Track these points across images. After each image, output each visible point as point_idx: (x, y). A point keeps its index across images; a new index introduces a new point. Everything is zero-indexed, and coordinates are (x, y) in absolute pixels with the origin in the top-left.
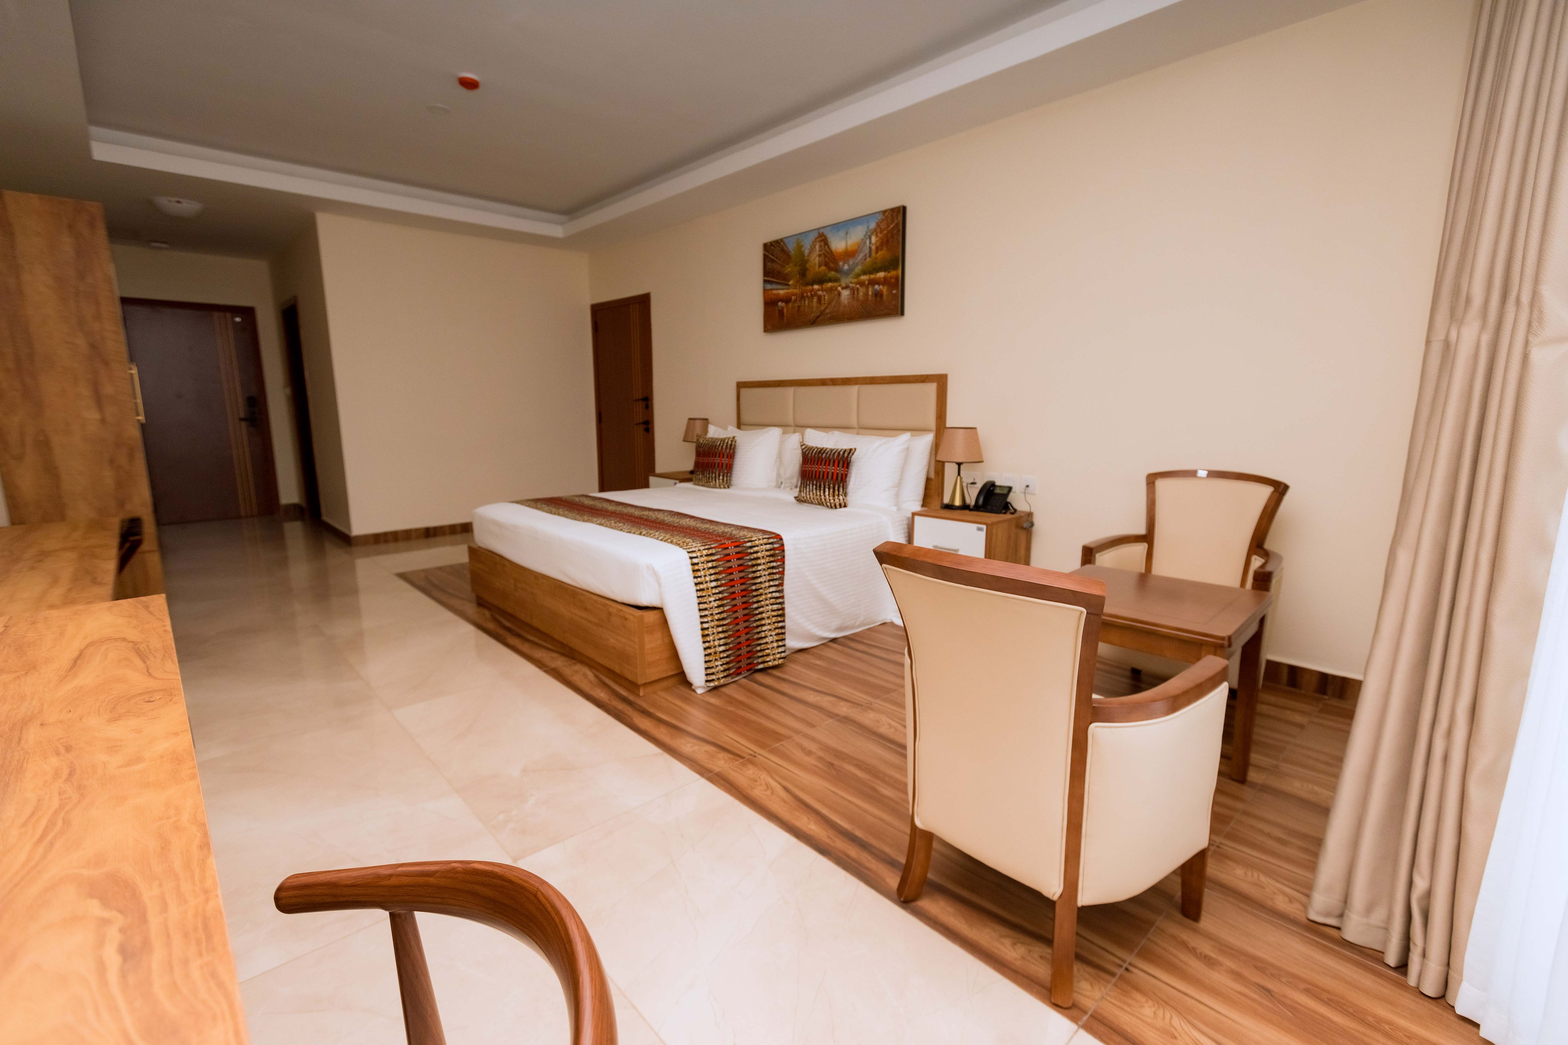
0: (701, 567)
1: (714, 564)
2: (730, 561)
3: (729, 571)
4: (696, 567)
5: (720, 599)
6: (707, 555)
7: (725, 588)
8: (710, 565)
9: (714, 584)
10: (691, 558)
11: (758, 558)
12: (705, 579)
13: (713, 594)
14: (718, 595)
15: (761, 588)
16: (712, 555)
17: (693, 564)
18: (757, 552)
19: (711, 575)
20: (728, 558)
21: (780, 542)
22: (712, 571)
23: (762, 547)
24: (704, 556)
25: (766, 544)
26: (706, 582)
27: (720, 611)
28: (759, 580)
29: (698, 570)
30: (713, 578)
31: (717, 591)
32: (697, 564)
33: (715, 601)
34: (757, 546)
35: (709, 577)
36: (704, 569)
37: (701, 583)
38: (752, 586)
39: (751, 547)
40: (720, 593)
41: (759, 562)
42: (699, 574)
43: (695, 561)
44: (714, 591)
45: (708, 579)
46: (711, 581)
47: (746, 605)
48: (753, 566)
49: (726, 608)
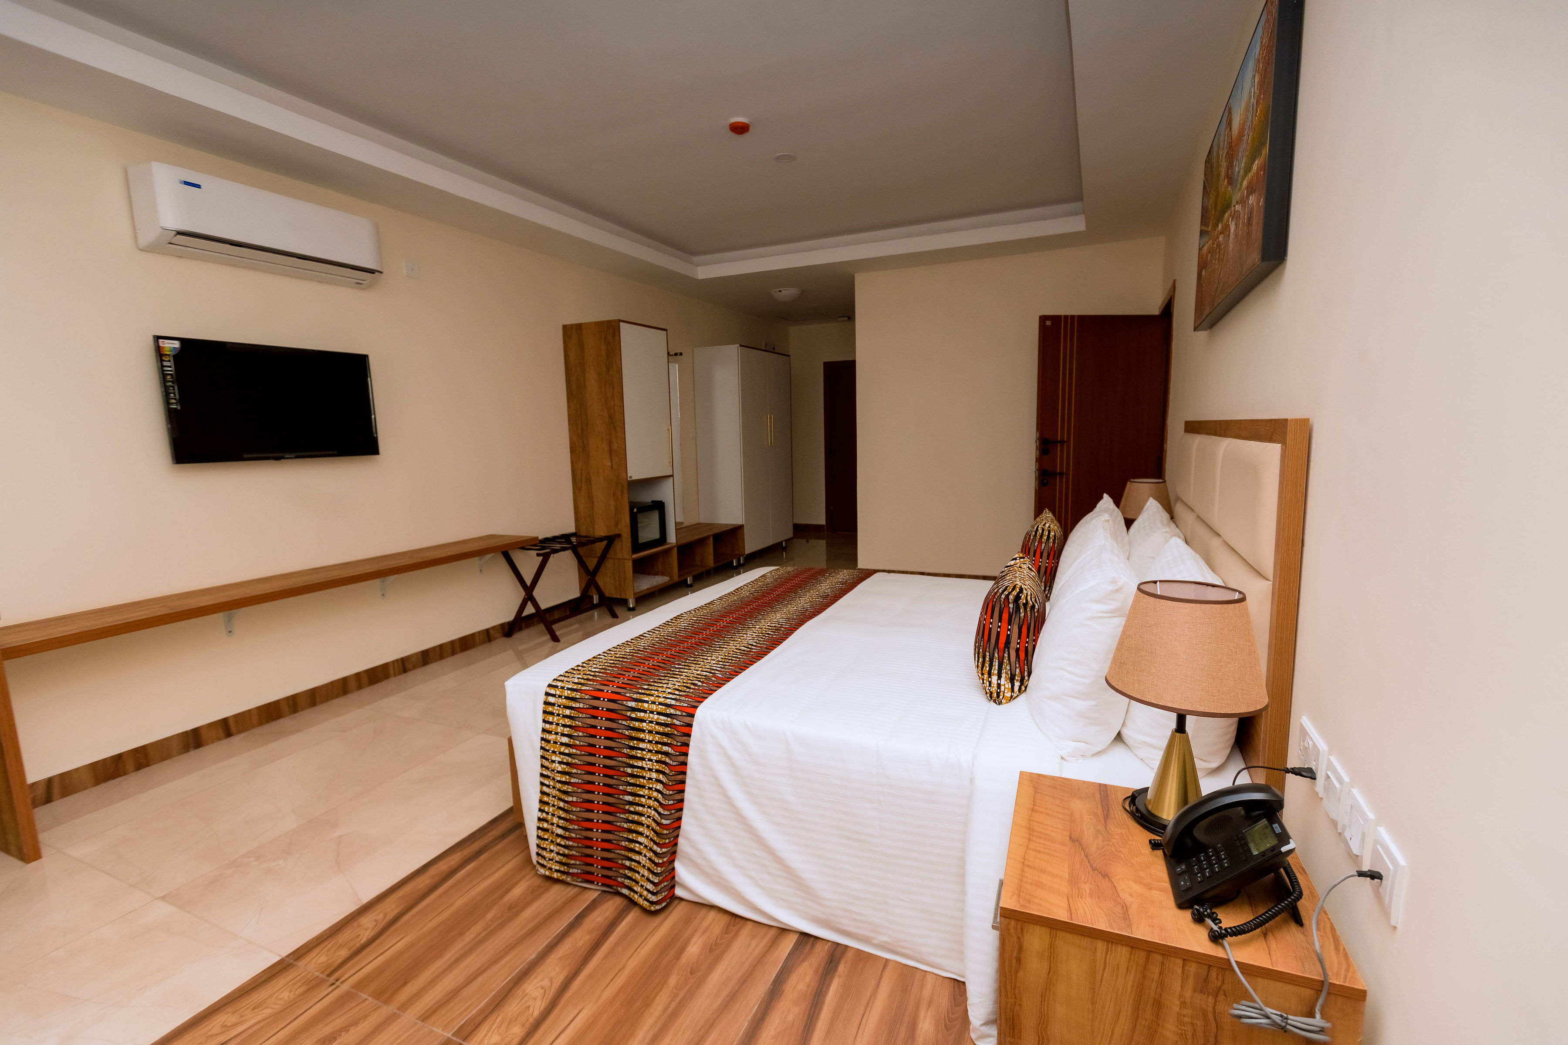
0: (556, 710)
1: (573, 713)
2: (595, 717)
3: (591, 731)
4: (550, 709)
5: (567, 764)
6: (566, 698)
7: (578, 752)
8: (568, 712)
9: (565, 740)
10: (547, 694)
11: (642, 731)
12: (556, 728)
13: (561, 753)
14: (567, 758)
15: (644, 778)
16: (573, 699)
17: (546, 703)
18: (642, 721)
19: (564, 726)
20: (594, 712)
21: (687, 720)
22: (567, 722)
23: (651, 715)
24: (563, 697)
25: (659, 713)
26: (556, 733)
27: (564, 779)
28: (640, 764)
29: (552, 714)
30: (566, 731)
31: (567, 751)
32: (553, 705)
33: (560, 763)
34: (645, 712)
35: (562, 728)
36: (558, 715)
37: (550, 732)
38: (627, 767)
39: (634, 710)
40: (568, 755)
41: (642, 736)
42: (551, 719)
43: (551, 700)
44: (562, 749)
45: (560, 729)
46: (563, 735)
47: (610, 790)
48: (632, 738)
49: (573, 780)
